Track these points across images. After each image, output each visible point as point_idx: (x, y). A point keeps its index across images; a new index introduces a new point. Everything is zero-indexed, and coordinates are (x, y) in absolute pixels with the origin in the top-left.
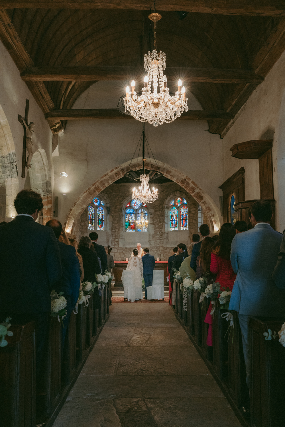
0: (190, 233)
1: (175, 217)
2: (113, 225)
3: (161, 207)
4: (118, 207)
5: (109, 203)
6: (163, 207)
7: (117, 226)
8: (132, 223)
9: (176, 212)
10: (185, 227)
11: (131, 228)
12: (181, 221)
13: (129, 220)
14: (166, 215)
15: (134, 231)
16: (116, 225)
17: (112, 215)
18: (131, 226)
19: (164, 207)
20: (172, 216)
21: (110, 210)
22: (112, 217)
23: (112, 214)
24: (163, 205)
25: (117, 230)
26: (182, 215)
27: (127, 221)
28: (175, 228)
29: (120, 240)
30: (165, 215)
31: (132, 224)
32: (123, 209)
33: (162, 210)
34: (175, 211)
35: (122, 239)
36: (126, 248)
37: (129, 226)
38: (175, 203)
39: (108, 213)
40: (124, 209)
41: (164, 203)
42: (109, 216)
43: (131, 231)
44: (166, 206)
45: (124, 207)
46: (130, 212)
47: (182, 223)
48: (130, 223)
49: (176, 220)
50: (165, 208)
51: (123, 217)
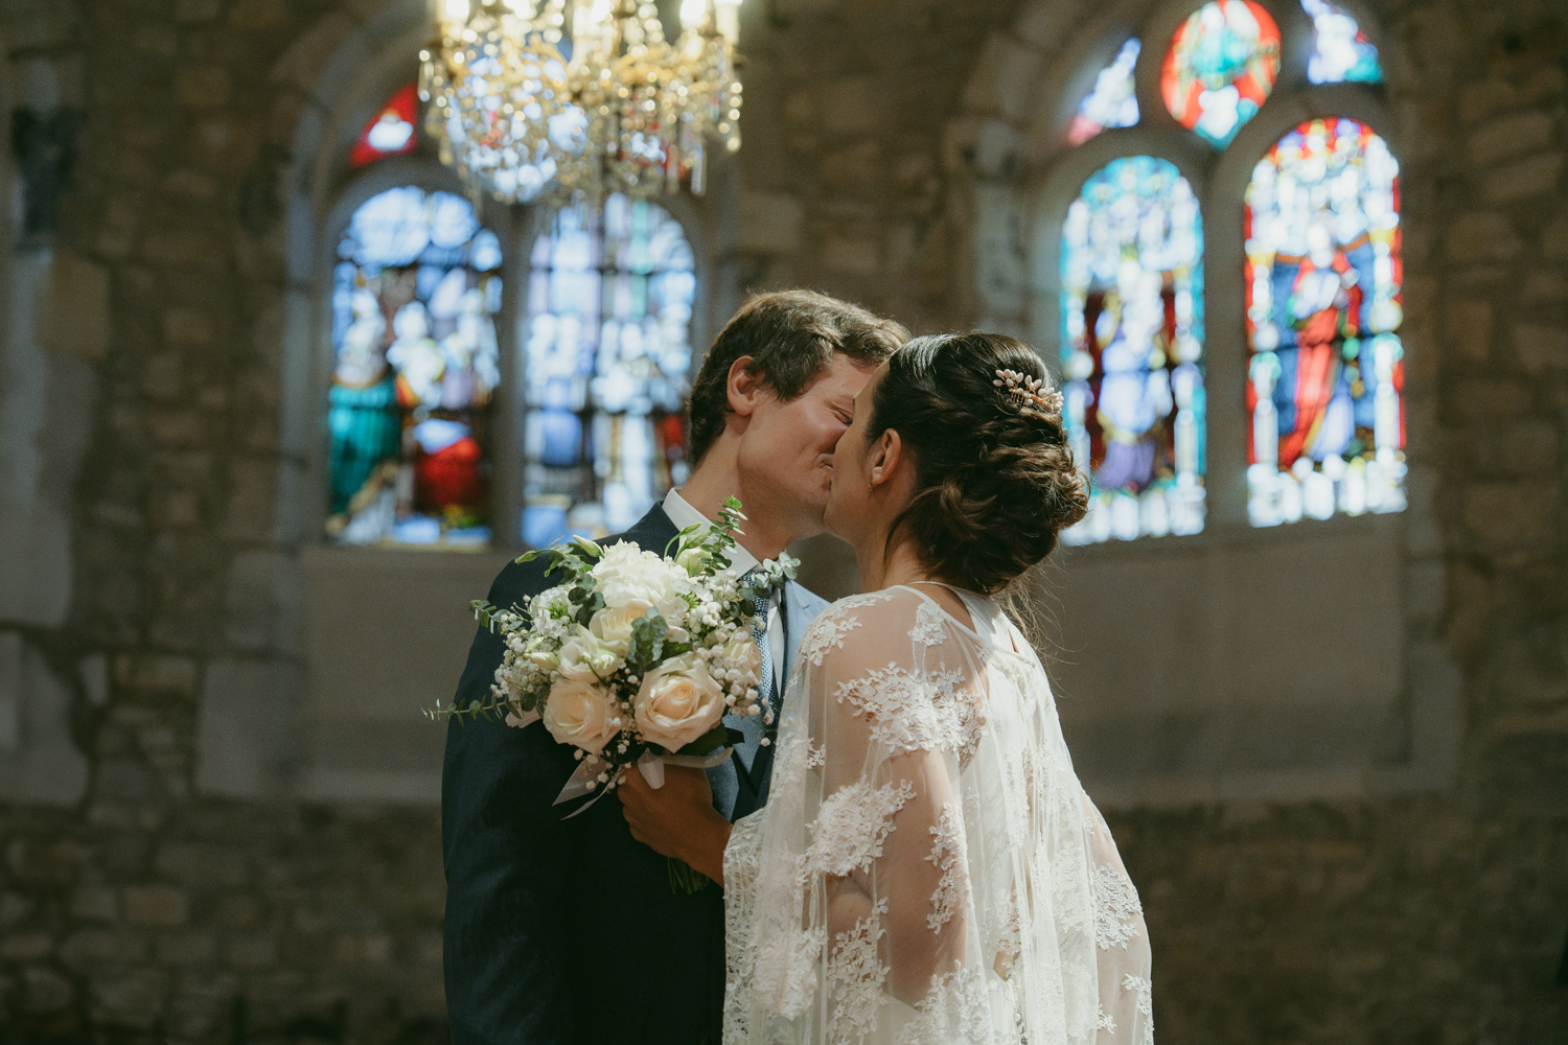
0: (1449, 557)
1: (1153, 313)
2: (124, 419)
3: (912, 167)
4: (216, 135)
5: (55, 52)
6: (952, 161)
7: (183, 447)
8: (442, 413)
9: (1167, 233)
10: (1333, 464)
11: (424, 503)
12: (1264, 372)
13: (389, 373)
14: (999, 283)
15: (470, 541)
16: (173, 427)
17: (97, 258)
18: (420, 457)
19: (969, 154)
20: (1095, 305)
21: (65, 164)
22: (94, 284)
23: (112, 245)
24: (957, 133)
25: (181, 509)
26: (1285, 269)
27: (355, 374)
28: (1155, 501)
29: (219, 673)
30: (984, 286)
31: (437, 435)
32: (289, 175)
33: (939, 209)
34: (1152, 228)
35: (265, 655)
36: (319, 816)
37: (380, 459)
38: (1148, 85)
39: (35, 220)
40: (321, 180)
41: (974, 95)
42: (45, 260)
43: (422, 533)
44: (994, 143)
45: (311, 138)
46: (410, 246)
47: (1281, 404)
48: (400, 412)
49: (1171, 366)
50: (982, 177)
51: (297, 307)
